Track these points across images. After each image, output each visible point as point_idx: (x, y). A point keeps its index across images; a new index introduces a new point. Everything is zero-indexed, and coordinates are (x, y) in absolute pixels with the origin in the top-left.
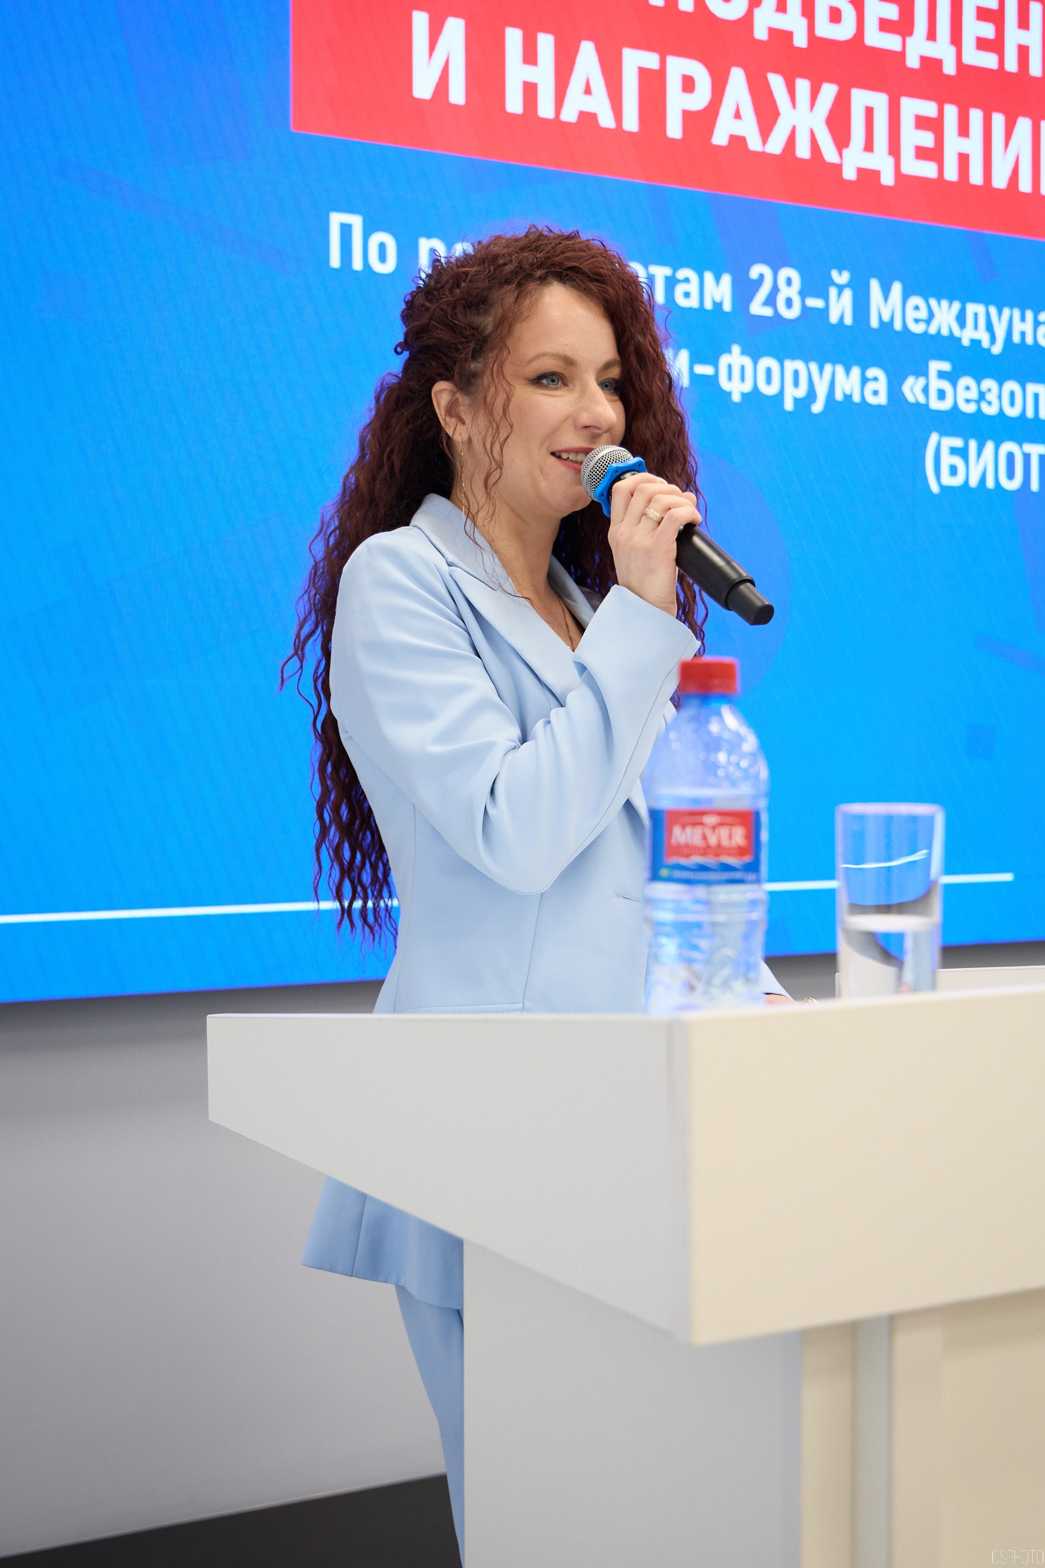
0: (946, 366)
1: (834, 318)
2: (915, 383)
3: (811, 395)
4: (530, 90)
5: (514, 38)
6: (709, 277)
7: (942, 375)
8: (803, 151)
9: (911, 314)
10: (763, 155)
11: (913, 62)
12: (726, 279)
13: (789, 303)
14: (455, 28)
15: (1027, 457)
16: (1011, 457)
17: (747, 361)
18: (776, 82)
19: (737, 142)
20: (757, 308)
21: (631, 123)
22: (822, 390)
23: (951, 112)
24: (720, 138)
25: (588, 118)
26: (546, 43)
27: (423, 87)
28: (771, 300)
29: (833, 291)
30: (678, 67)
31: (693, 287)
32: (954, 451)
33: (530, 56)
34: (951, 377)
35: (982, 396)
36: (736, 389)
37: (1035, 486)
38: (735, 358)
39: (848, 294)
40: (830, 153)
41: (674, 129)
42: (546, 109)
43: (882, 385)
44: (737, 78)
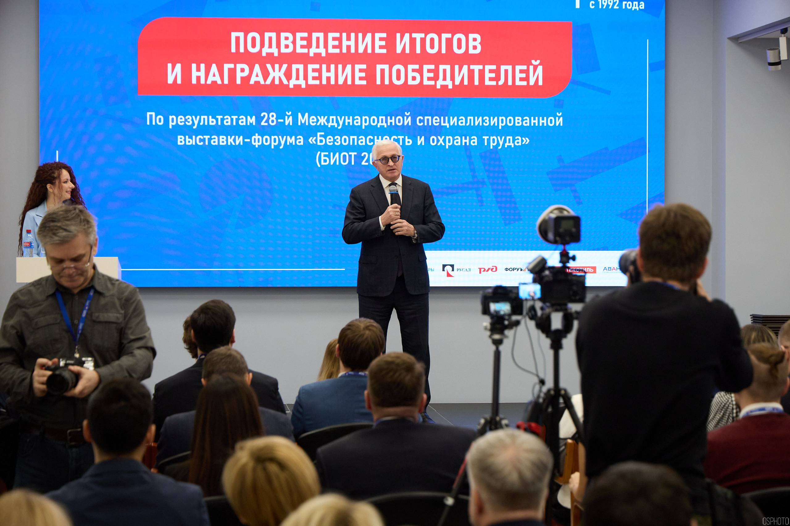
0: (323, 133)
1: (287, 124)
2: (313, 139)
3: (280, 143)
4: (198, 78)
5: (194, 66)
6: (249, 117)
7: (321, 136)
8: (277, 82)
9: (311, 121)
10: (265, 85)
11: (311, 55)
12: (254, 117)
13: (273, 121)
14: (178, 66)
15: (350, 156)
16: (344, 156)
17: (260, 137)
18: (269, 66)
19: (257, 83)
20: (263, 123)
21: (226, 81)
22: (283, 143)
23: (324, 67)
24: (252, 82)
25: (214, 83)
26: (203, 66)
27: (170, 81)
28: (267, 121)
29: (286, 117)
30: (239, 66)
31: (244, 120)
32: (325, 156)
33: (198, 70)
34: (325, 137)
35: (335, 140)
36: (257, 144)
37: (353, 163)
38: (257, 137)
39: (291, 118)
40: (285, 82)
41: (238, 82)
42: (203, 81)
43: (302, 140)
44: (257, 67)
